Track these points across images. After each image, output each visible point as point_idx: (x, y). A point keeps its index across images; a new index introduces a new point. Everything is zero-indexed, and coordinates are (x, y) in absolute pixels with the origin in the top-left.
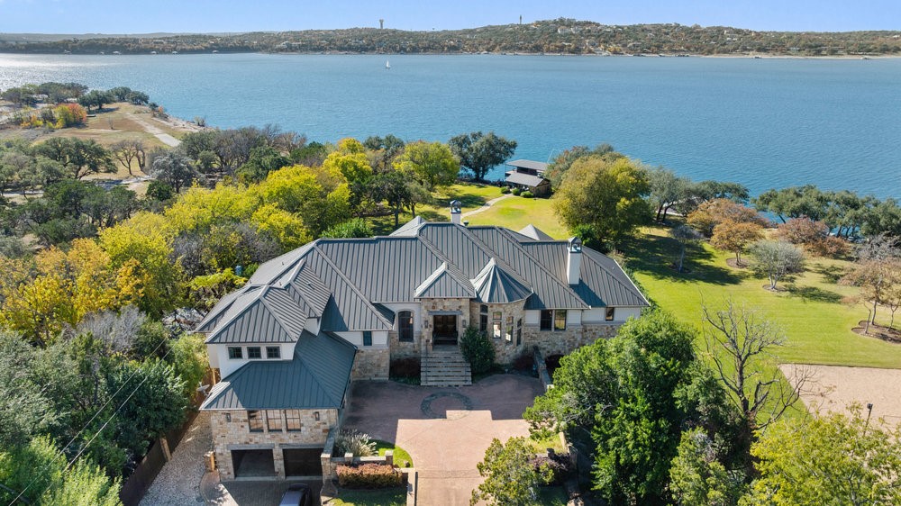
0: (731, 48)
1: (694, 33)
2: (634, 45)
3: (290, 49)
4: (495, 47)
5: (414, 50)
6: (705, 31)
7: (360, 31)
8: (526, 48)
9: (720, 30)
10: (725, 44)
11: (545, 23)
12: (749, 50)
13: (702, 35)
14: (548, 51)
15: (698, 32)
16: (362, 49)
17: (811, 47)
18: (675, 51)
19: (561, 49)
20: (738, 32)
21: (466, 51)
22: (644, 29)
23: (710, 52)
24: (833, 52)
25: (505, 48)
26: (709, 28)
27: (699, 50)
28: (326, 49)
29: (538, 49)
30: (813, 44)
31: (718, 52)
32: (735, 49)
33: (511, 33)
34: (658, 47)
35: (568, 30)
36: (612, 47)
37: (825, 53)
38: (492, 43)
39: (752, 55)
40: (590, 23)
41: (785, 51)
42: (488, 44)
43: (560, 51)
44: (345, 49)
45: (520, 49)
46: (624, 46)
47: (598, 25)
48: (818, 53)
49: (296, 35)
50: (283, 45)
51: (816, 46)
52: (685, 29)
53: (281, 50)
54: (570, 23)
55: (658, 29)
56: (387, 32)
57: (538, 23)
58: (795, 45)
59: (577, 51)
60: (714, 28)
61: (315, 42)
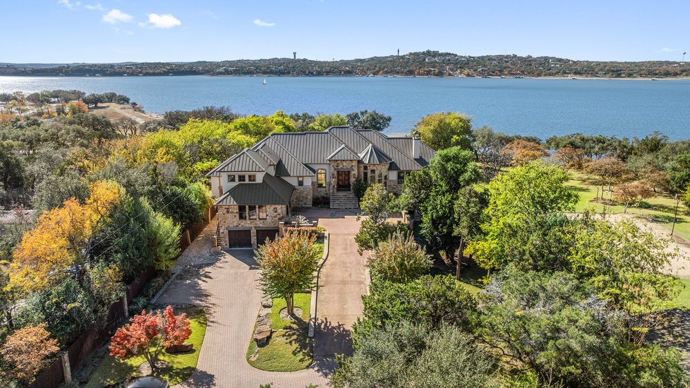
0: (554, 72)
1: (528, 61)
2: (482, 70)
3: (227, 73)
4: (379, 71)
5: (319, 74)
6: (535, 60)
7: (279, 60)
8: (402, 72)
9: (546, 59)
10: (550, 69)
11: (416, 54)
12: (568, 73)
13: (533, 63)
14: (419, 74)
15: (530, 61)
16: (280, 73)
17: (613, 71)
18: (513, 74)
20: (560, 60)
21: (358, 74)
22: (490, 58)
23: (539, 75)
24: (630, 75)
25: (387, 73)
26: (538, 58)
27: (531, 73)
28: (254, 73)
29: (411, 73)
30: (615, 69)
31: (545, 75)
32: (557, 73)
33: (391, 61)
34: (500, 71)
35: (433, 59)
36: (466, 72)
37: (624, 75)
38: (377, 69)
39: (570, 77)
40: (450, 54)
41: (595, 74)
42: (374, 69)
43: (427, 74)
44: (267, 73)
45: (398, 73)
46: (475, 70)
47: (456, 55)
48: (619, 76)
49: (231, 63)
50: (221, 70)
51: (617, 71)
52: (521, 59)
53: (221, 73)
54: (435, 54)
55: (500, 58)
56: (299, 60)
57: (411, 54)
58: (601, 70)
59: (440, 74)
60: (542, 57)
61: (245, 67)
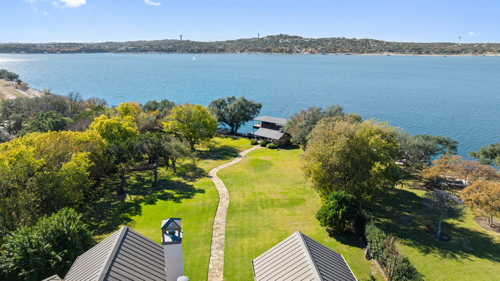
0: (374, 50)
1: (353, 42)
2: (322, 49)
3: (127, 51)
4: (245, 49)
5: (199, 51)
6: (359, 41)
7: (169, 41)
8: (262, 50)
9: (367, 40)
10: (370, 48)
11: (272, 37)
12: (384, 51)
13: (358, 44)
14: (275, 52)
15: (355, 42)
16: (169, 51)
17: (416, 50)
18: (344, 52)
19: (282, 51)
20: (377, 41)
21: (228, 52)
22: (326, 40)
23: (363, 52)
24: (428, 53)
25: (251, 50)
26: (361, 40)
27: (357, 51)
28: (148, 51)
29: (268, 51)
30: (416, 48)
31: (367, 52)
32: (376, 51)
33: (253, 42)
34: (335, 49)
35: (285, 41)
36: (310, 50)
37: (423, 53)
38: (243, 48)
39: (385, 54)
40: (297, 37)
41: (403, 52)
42: (241, 48)
44: (159, 51)
45: (259, 51)
46: (316, 49)
47: (301, 38)
48: (420, 53)
49: (131, 43)
50: (123, 48)
51: (419, 49)
52: (348, 40)
53: (122, 51)
54: (286, 37)
55: (334, 40)
56: (184, 41)
57: (268, 37)
58: (407, 49)
59: (290, 52)
60: (364, 39)
61: (142, 47)
